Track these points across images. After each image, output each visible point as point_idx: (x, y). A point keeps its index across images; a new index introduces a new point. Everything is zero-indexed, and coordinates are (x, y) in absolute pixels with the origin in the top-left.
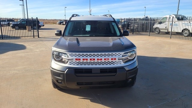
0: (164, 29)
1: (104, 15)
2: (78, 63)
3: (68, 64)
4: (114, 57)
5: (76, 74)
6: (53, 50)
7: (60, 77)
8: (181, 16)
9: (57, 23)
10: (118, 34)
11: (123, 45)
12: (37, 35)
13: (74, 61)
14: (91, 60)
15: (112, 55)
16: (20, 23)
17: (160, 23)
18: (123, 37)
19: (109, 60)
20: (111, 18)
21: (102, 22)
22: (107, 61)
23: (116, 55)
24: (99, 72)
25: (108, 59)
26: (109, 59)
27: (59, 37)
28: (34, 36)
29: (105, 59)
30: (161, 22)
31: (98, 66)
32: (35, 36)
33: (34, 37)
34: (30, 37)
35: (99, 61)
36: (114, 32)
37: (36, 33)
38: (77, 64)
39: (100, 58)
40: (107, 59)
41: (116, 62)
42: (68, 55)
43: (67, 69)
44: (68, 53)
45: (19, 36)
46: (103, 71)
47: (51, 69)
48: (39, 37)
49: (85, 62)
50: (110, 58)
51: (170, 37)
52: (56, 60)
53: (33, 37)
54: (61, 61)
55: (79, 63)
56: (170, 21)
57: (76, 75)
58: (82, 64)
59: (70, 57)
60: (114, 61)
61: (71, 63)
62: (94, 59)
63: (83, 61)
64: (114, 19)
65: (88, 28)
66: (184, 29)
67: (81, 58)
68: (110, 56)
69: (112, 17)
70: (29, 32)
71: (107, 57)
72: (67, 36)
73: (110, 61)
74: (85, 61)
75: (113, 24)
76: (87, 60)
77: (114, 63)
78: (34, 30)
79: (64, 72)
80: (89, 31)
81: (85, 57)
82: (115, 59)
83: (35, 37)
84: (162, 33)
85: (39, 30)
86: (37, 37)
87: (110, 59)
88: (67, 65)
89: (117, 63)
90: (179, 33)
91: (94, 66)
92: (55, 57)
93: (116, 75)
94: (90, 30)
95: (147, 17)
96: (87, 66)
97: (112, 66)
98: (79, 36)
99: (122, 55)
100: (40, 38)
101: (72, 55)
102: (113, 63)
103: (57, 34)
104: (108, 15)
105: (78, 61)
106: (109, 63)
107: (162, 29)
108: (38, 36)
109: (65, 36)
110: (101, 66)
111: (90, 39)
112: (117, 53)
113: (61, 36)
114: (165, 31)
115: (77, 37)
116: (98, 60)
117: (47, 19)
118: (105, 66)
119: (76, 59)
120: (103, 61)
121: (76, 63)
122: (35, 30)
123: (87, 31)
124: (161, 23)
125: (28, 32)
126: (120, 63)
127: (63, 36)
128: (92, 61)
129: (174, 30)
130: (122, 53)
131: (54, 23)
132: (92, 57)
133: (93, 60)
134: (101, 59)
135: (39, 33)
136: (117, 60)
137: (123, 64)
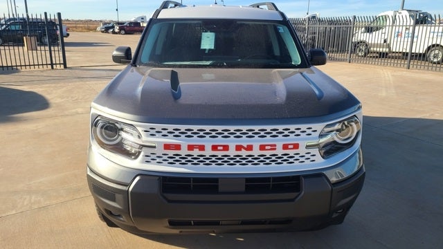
0: (380, 46)
1: (253, 6)
2: (173, 160)
3: (142, 162)
4: (292, 139)
5: (165, 195)
6: (93, 111)
7: (114, 200)
8: (420, 14)
9: (98, 29)
10: (297, 58)
11: (320, 98)
12: (62, 62)
13: (160, 151)
14: (215, 148)
15: (286, 133)
16: (5, 28)
17: (369, 30)
18: (312, 68)
19: (275, 149)
20: (275, 11)
21: (248, 25)
22: (268, 154)
23: (298, 132)
24: (243, 189)
25: (273, 147)
26: (275, 145)
27: (123, 67)
28: (52, 64)
29: (262, 148)
30: (372, 28)
31: (238, 169)
32: (56, 64)
33: (52, 68)
34: (41, 67)
35: (244, 153)
36: (281, 53)
37: (57, 55)
38: (171, 161)
39: (244, 141)
40: (269, 147)
41: (297, 157)
42: (140, 129)
43: (138, 178)
44: (140, 126)
45: (9, 65)
46: (256, 184)
47: (89, 173)
48: (65, 67)
49: (195, 156)
50: (280, 142)
51: (406, 66)
52: (102, 145)
53: (50, 67)
54: (119, 149)
55: (177, 158)
56: (388, 24)
57: (165, 198)
58: (184, 160)
59: (146, 139)
60: (291, 153)
61: (148, 159)
62: (226, 148)
63: (190, 153)
64: (282, 14)
65: (208, 41)
66: (433, 46)
67: (183, 142)
68: (280, 136)
69: (277, 9)
70: (35, 52)
71: (268, 140)
72: (146, 65)
73: (280, 151)
74: (196, 153)
75: (282, 29)
76: (202, 148)
77: (291, 160)
78: (52, 48)
79: (128, 185)
80: (210, 50)
81: (195, 141)
82: (296, 146)
83: (54, 66)
84: (374, 55)
85: (66, 48)
86: (62, 66)
87: (279, 146)
88: (137, 164)
89: (302, 159)
90: (420, 54)
91: (225, 169)
92: (101, 133)
93: (297, 200)
94: (213, 48)
95: (314, 17)
96: (202, 169)
97: (285, 168)
98: (180, 66)
99: (317, 134)
100: (70, 68)
101: (153, 132)
102: (288, 159)
103: (116, 59)
104: (264, 4)
105: (171, 153)
106: (274, 158)
107: (374, 45)
108: (65, 64)
109: (141, 64)
110: (250, 169)
111: (213, 75)
112: (304, 127)
113: (129, 62)
114: (384, 50)
115: (175, 70)
116: (239, 148)
117: (68, 20)
118: (262, 169)
119: (167, 147)
120: (256, 152)
121: (165, 157)
122: (56, 48)
123: (205, 50)
124: (371, 31)
125: (30, 52)
126: (312, 158)
127: (134, 64)
128: (220, 154)
129: (405, 47)
130: (319, 127)
131: (89, 29)
132: (220, 141)
133: (221, 148)
134: (250, 148)
135: (67, 54)
136: (302, 150)
137: (323, 160)
